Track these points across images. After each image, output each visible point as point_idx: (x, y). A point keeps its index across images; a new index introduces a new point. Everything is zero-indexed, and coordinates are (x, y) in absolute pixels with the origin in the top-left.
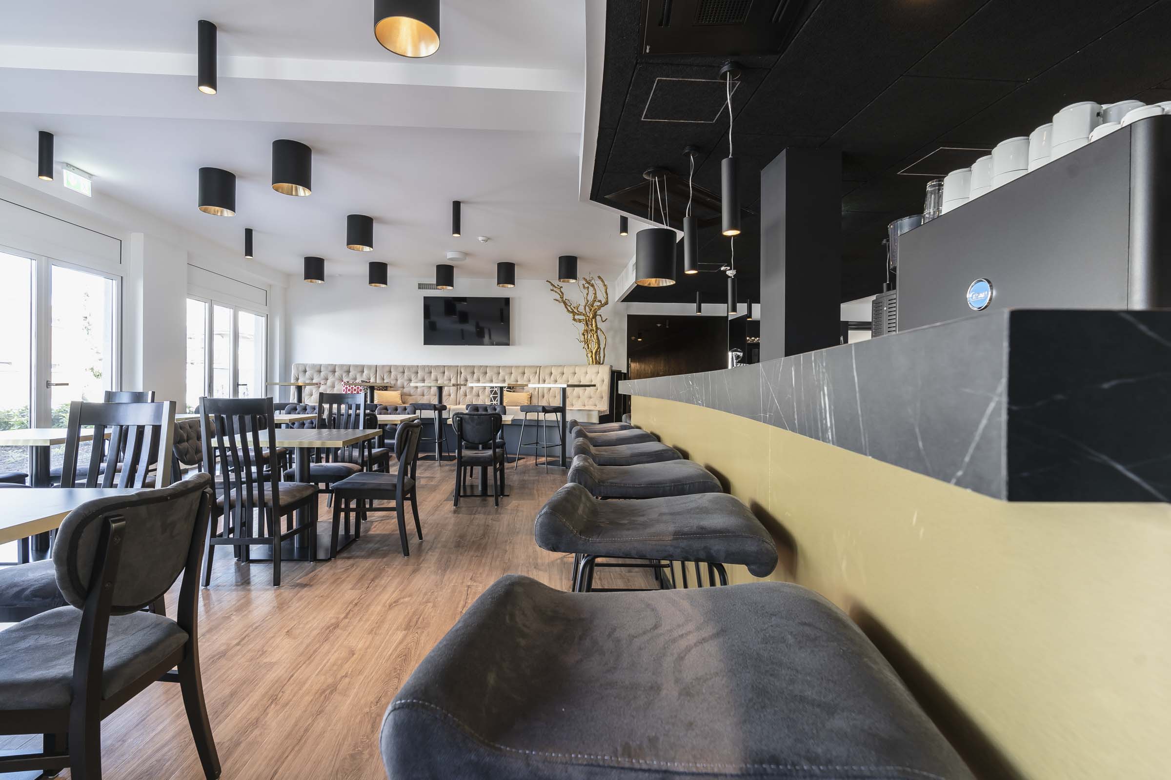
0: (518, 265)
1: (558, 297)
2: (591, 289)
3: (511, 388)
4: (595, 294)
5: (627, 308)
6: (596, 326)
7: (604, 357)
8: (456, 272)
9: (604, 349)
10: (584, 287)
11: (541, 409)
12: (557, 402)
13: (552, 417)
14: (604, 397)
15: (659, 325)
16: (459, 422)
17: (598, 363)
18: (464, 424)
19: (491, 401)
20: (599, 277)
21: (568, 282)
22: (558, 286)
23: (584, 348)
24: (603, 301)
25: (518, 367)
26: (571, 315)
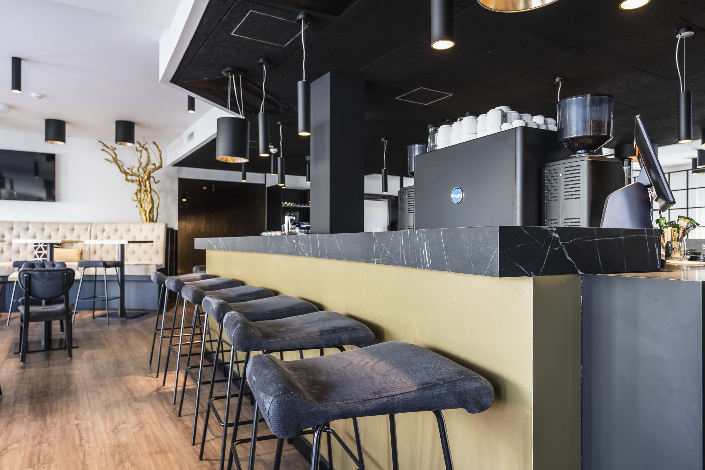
0: (69, 123)
1: (110, 158)
2: (144, 152)
3: (60, 245)
4: (149, 157)
5: (178, 172)
6: (150, 187)
7: (157, 215)
9: (157, 208)
10: (137, 150)
11: (102, 264)
12: (118, 259)
13: (112, 271)
14: (159, 252)
15: (205, 188)
16: (27, 279)
17: (151, 220)
18: (33, 280)
19: (35, 257)
20: (154, 143)
21: (125, 145)
22: (112, 147)
23: (137, 206)
24: (158, 165)
25: (65, 224)
26: (124, 175)
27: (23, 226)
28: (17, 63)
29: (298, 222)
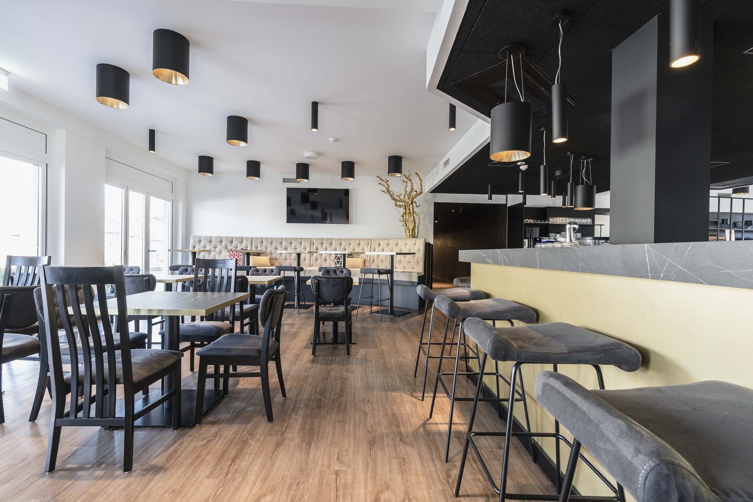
0: (357, 163)
1: (385, 189)
2: (409, 182)
3: (350, 255)
4: (412, 186)
5: (434, 197)
6: (413, 210)
7: (418, 233)
8: (311, 169)
9: (418, 227)
10: (404, 181)
11: (376, 271)
12: (389, 268)
13: (384, 277)
14: (420, 262)
15: (453, 211)
16: (317, 284)
17: (414, 236)
18: (321, 285)
19: (336, 264)
20: (417, 174)
21: (395, 176)
22: (386, 180)
23: (403, 226)
24: (419, 191)
25: (355, 239)
26: (394, 202)
27: (329, 242)
28: (315, 105)
29: (538, 237)
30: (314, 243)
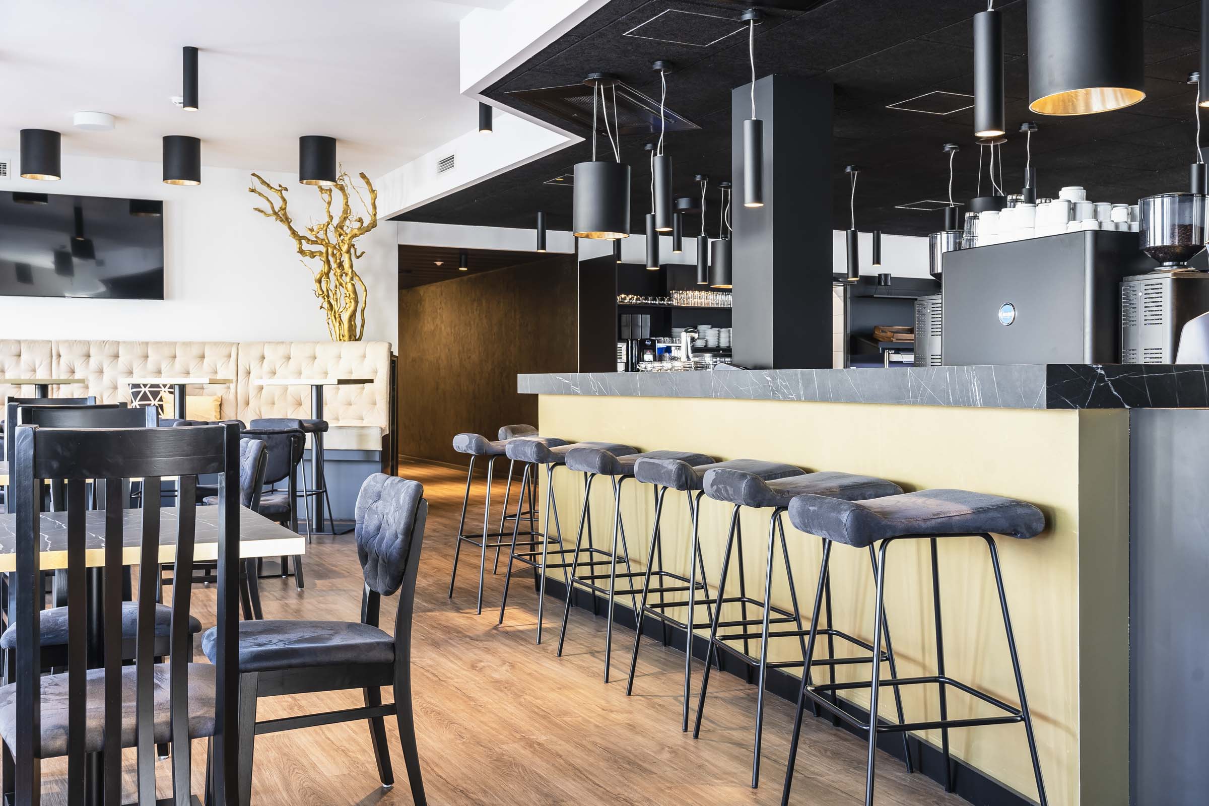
0: (205, 141)
1: (267, 207)
4: (347, 204)
5: (398, 232)
6: (351, 266)
7: (363, 326)
9: (363, 310)
14: (377, 402)
17: (353, 336)
20: (363, 176)
22: (280, 186)
23: (321, 307)
24: (367, 222)
25: (187, 344)
26: (295, 243)
27: (108, 350)
28: (191, 55)
29: (648, 337)
30: (59, 356)
